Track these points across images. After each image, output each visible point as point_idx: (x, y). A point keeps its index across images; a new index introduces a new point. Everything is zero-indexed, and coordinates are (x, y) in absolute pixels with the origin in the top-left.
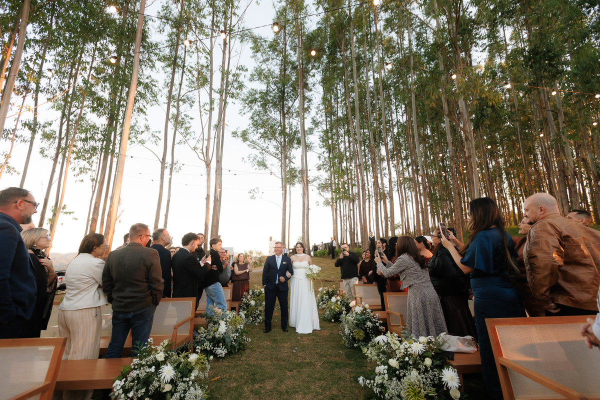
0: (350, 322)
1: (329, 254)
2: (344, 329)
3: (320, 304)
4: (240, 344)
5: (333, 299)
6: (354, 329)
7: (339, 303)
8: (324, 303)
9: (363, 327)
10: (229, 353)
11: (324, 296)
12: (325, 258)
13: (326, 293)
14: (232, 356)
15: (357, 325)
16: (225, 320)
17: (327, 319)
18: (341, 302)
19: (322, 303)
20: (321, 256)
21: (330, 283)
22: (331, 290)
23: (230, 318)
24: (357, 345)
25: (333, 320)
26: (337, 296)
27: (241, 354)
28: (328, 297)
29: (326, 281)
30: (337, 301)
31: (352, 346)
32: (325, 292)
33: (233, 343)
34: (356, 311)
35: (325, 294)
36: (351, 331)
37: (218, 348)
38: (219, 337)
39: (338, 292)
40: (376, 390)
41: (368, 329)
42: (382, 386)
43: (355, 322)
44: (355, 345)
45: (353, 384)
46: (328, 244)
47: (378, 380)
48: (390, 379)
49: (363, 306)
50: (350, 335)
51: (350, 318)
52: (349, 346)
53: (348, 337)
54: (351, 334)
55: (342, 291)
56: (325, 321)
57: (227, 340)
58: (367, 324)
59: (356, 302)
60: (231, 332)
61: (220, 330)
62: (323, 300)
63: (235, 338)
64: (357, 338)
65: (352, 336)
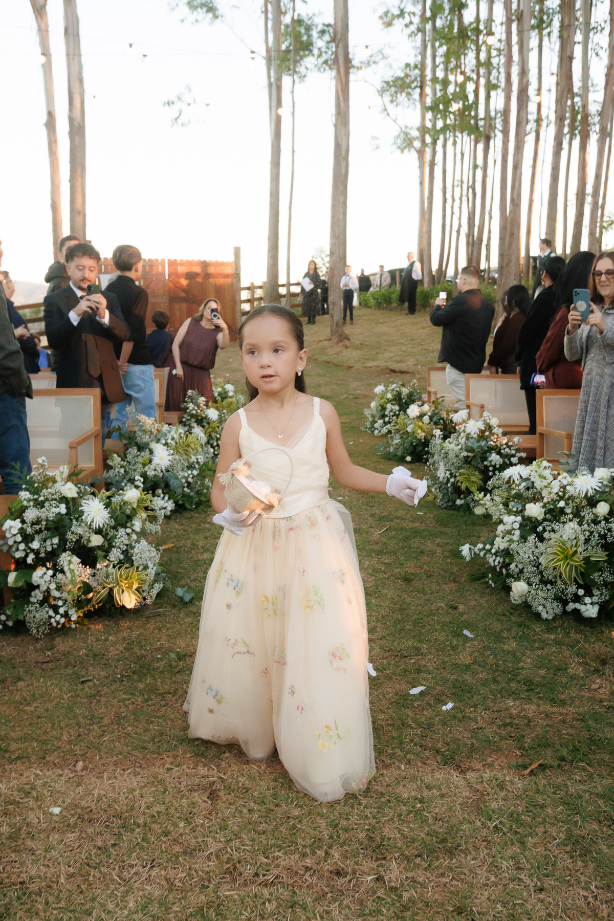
0: (451, 455)
1: (401, 300)
2: (437, 469)
3: (376, 425)
4: (199, 493)
5: (414, 410)
6: (459, 468)
7: (426, 419)
8: (385, 423)
9: (480, 466)
10: (180, 508)
11: (389, 406)
12: (391, 310)
13: (394, 399)
14: (187, 515)
15: (467, 460)
16: (164, 442)
17: (396, 455)
18: (431, 418)
19: (381, 421)
20: (379, 306)
21: (403, 376)
22: (405, 391)
23: (173, 439)
24: (462, 502)
25: (409, 459)
26: (422, 405)
27: (206, 512)
28: (397, 408)
29: (393, 371)
30: (421, 417)
31: (450, 504)
32: (389, 396)
33: (186, 489)
34: (468, 431)
35: (389, 401)
36: (451, 474)
37: (156, 498)
38: (155, 476)
39: (425, 397)
40: (494, 561)
41: (491, 469)
42: (507, 553)
43: (465, 454)
44: (459, 502)
45: (449, 560)
46: (401, 270)
47: (500, 543)
48: (524, 538)
49: (485, 421)
50: (448, 480)
51: (452, 445)
52: (445, 505)
53: (443, 486)
54: (452, 480)
55: (435, 393)
56: (390, 459)
57: (173, 483)
58: (490, 459)
59: (469, 413)
60: (179, 468)
61: (156, 461)
62: (383, 416)
63: (190, 480)
64: (463, 487)
65: (453, 484)
